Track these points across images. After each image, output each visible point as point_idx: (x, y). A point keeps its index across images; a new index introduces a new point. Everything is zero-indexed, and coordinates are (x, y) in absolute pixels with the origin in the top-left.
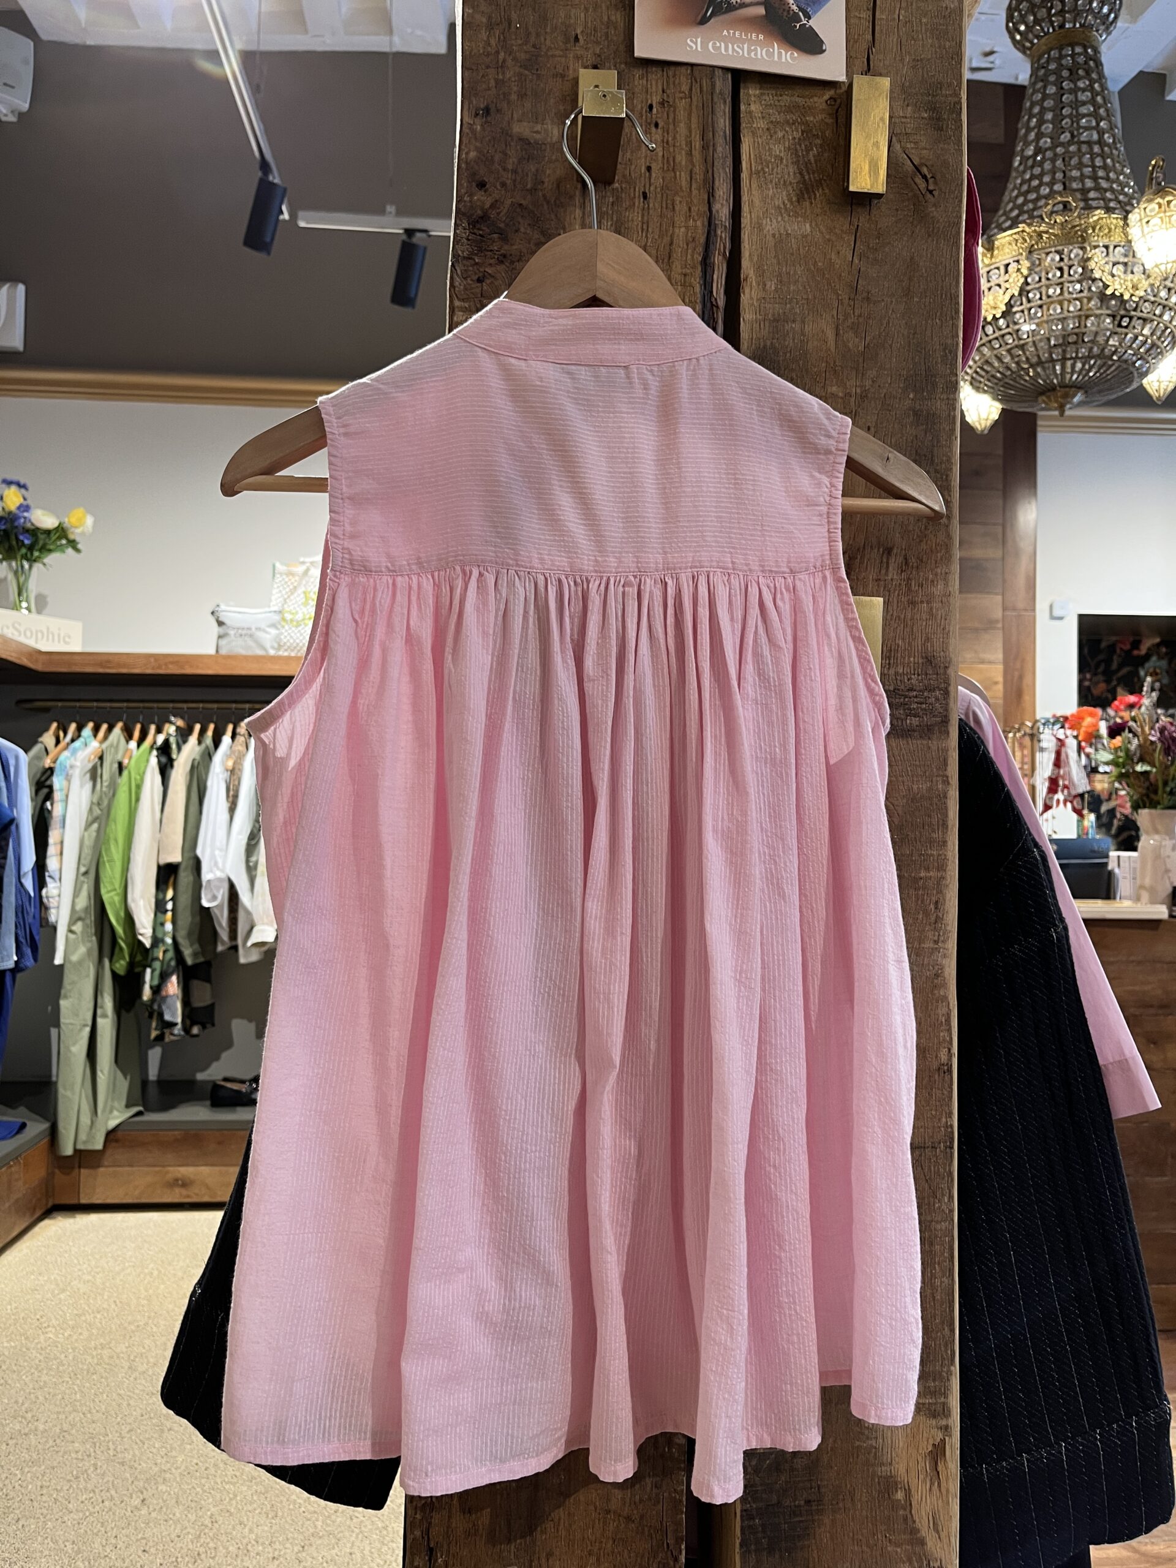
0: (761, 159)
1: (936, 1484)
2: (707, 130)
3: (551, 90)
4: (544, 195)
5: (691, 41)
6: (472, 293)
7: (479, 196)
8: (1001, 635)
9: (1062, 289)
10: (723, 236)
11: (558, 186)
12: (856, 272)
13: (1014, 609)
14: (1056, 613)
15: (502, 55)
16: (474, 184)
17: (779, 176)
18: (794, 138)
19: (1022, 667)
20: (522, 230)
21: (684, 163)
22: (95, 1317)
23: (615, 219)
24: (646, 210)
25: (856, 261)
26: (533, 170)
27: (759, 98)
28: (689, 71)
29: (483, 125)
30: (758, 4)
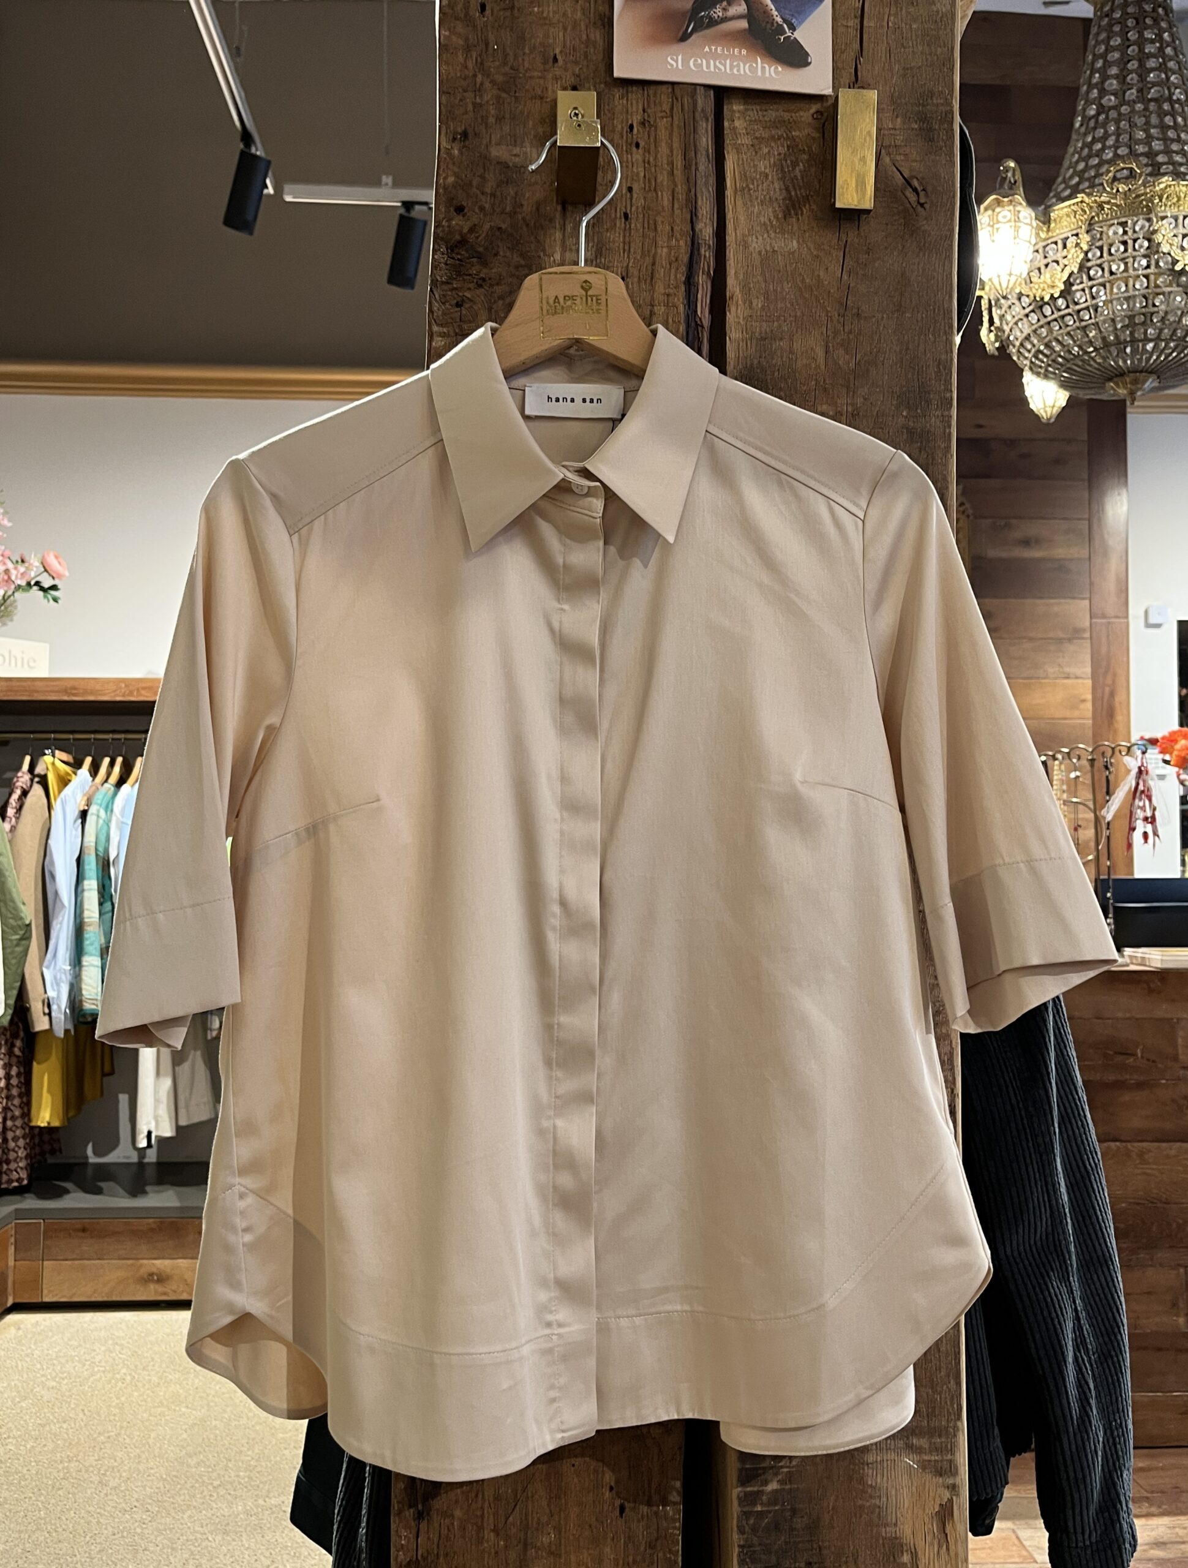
0: (745, 176)
1: (945, 1547)
2: (689, 149)
3: (529, 113)
4: (524, 219)
5: (672, 59)
6: (452, 318)
7: (457, 221)
8: (1089, 645)
9: (1126, 264)
10: (707, 255)
11: (538, 210)
12: (845, 289)
13: (1104, 616)
14: (1153, 620)
15: (479, 78)
16: (452, 209)
17: (765, 193)
18: (779, 154)
19: (1114, 682)
20: (501, 253)
21: (665, 183)
22: (61, 1427)
23: (596, 241)
24: (627, 230)
25: (845, 277)
26: (512, 193)
27: (743, 113)
28: (670, 90)
29: (460, 150)
30: (740, 17)
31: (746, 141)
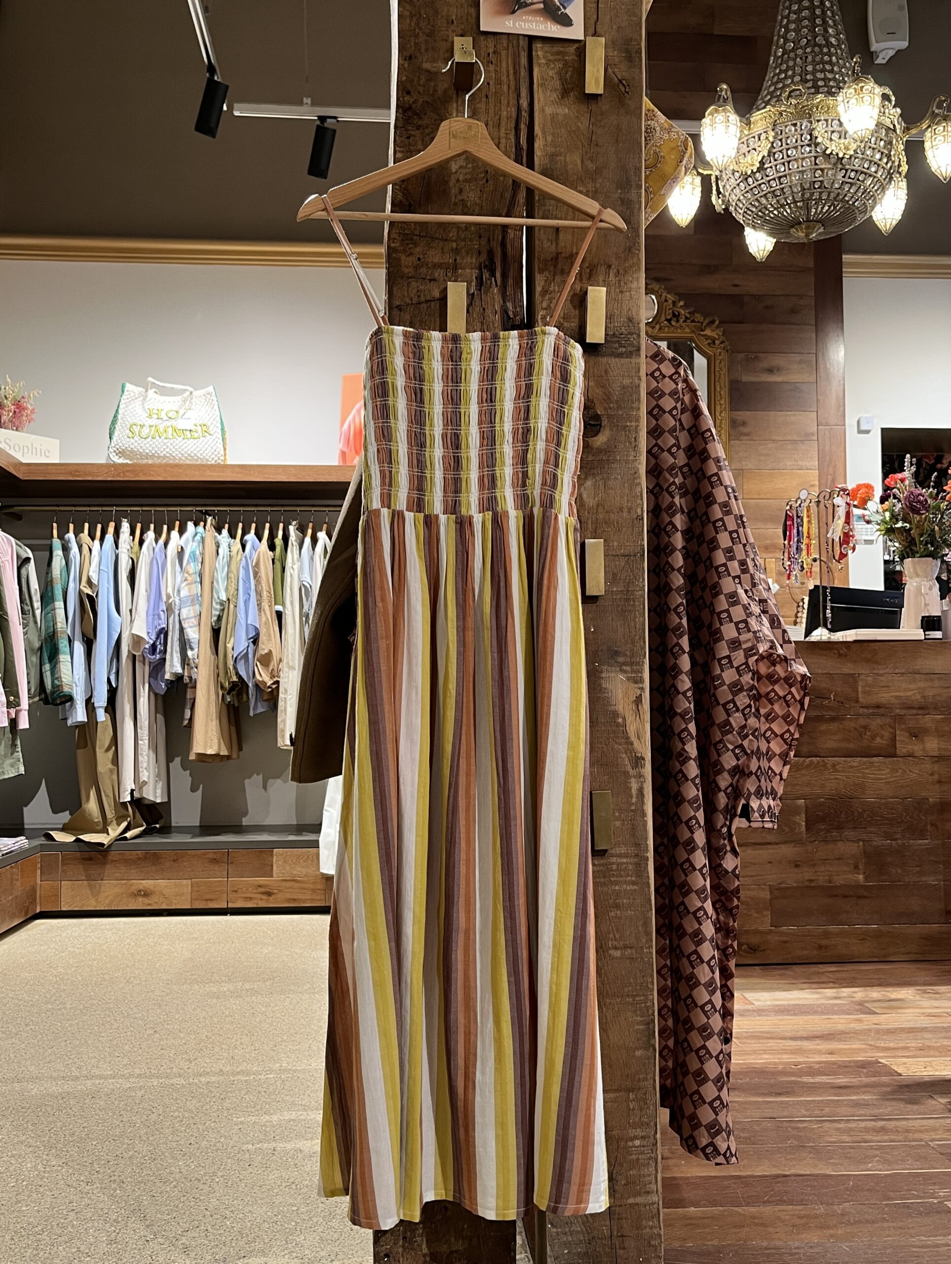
0: (543, 78)
1: (638, 716)
2: (516, 64)
3: (441, 47)
4: (439, 97)
5: (507, 22)
6: (405, 144)
7: (408, 98)
8: (816, 445)
10: (525, 115)
11: (445, 93)
12: (591, 132)
13: (827, 424)
15: (417, 31)
16: (406, 92)
17: (552, 86)
18: (559, 68)
19: (835, 472)
20: (428, 114)
21: (505, 80)
23: (472, 106)
24: (487, 103)
25: (591, 126)
26: (433, 85)
27: (542, 48)
28: (507, 36)
29: (409, 64)
30: (540, 3)
31: (543, 61)
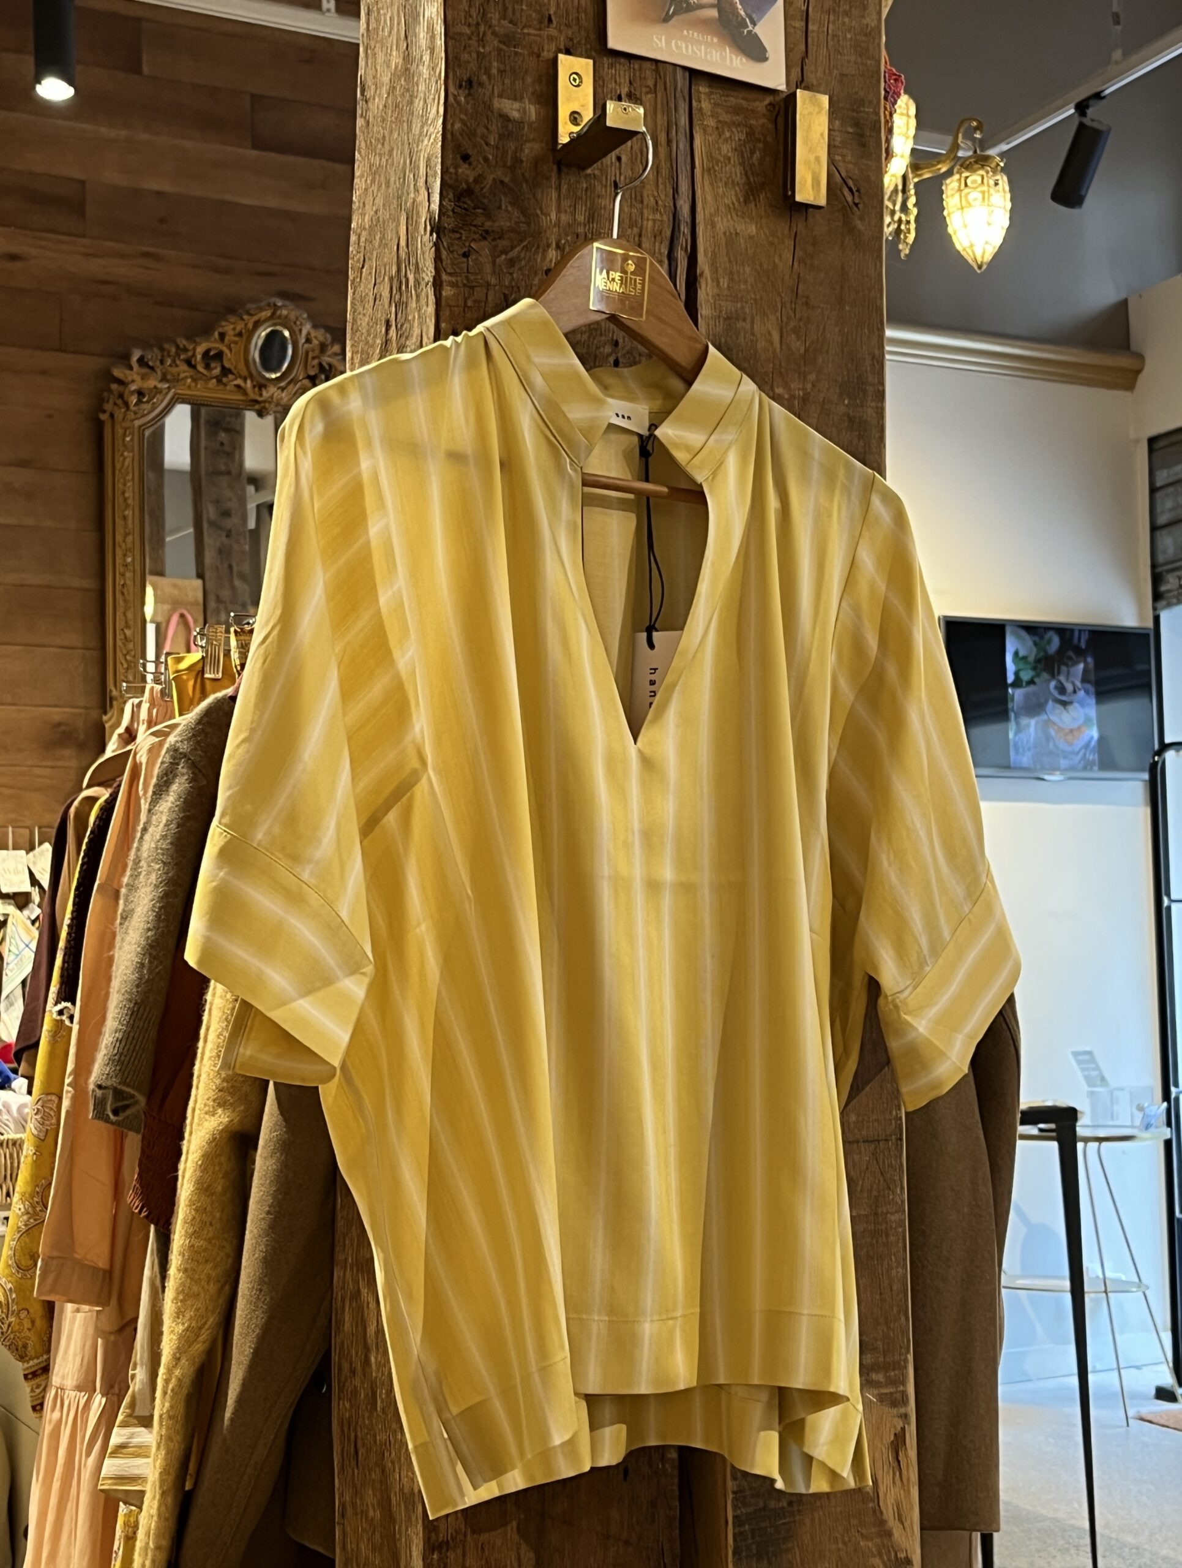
0: (711, 157)
1: (898, 1474)
2: (670, 126)
3: (530, 70)
5: (657, 38)
6: (459, 268)
7: (463, 169)
10: (684, 231)
11: (536, 166)
12: (796, 277)
15: (482, 29)
16: (458, 156)
17: (728, 176)
18: (740, 140)
20: (503, 207)
23: (588, 203)
25: (796, 265)
26: (513, 148)
27: (709, 96)
28: (654, 67)
29: (465, 98)
30: (712, 6)
31: (711, 122)
